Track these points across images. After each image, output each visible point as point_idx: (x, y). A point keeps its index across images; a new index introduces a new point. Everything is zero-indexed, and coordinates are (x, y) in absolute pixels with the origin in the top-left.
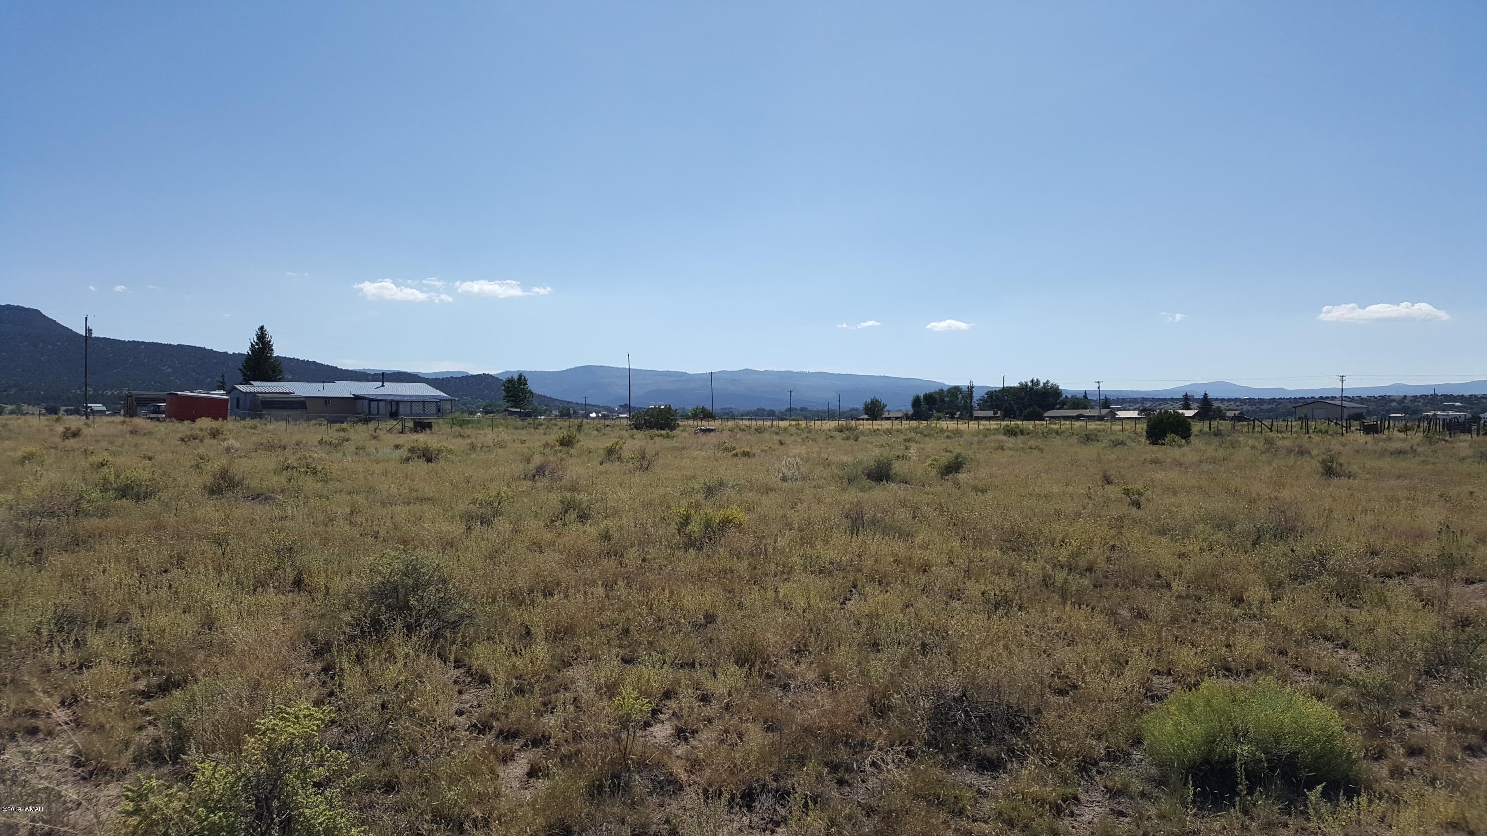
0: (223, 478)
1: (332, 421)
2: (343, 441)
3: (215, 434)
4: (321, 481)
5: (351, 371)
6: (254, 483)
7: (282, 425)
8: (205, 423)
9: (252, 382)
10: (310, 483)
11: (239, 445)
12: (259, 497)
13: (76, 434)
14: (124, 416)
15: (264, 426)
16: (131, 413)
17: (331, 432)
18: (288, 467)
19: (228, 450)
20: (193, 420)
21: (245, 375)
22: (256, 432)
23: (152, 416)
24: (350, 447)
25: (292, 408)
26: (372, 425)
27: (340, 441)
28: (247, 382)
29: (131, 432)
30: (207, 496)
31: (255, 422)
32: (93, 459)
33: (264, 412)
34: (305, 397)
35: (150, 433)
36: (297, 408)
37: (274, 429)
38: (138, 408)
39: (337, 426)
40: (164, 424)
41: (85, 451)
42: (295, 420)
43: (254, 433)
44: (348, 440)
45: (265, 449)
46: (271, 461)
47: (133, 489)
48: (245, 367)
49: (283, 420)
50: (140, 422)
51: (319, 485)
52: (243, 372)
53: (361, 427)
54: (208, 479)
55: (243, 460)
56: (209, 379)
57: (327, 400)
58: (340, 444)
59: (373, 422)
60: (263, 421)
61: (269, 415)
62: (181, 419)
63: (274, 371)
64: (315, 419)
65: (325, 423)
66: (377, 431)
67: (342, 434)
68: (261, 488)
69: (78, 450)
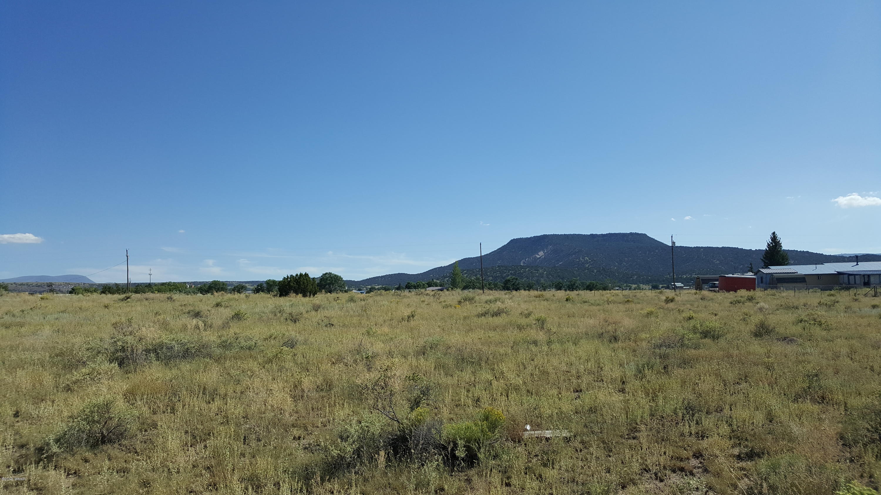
0: (762, 327)
1: (823, 289)
2: (834, 302)
3: (750, 299)
4: (825, 330)
5: (833, 256)
6: (782, 330)
7: (791, 293)
8: (743, 293)
9: (770, 267)
10: (817, 331)
11: (768, 307)
12: (786, 339)
13: (672, 300)
14: (696, 289)
15: (780, 294)
16: (699, 288)
17: (825, 297)
18: (802, 320)
19: (761, 309)
20: (736, 291)
21: (765, 262)
22: (775, 297)
23: (711, 289)
24: (841, 307)
25: (797, 282)
26: (852, 291)
27: (833, 303)
28: (766, 266)
29: (702, 299)
30: (754, 338)
31: (774, 291)
32: (685, 315)
33: (779, 285)
34: (805, 275)
35: (712, 299)
36: (800, 282)
37: (786, 296)
38: (703, 285)
39: (828, 292)
40: (719, 294)
41: (679, 310)
42: (799, 289)
43: (774, 299)
44: (838, 302)
45: (784, 309)
46: (789, 317)
47: (710, 333)
48: (764, 258)
49: (792, 289)
50: (705, 293)
51: (824, 333)
52: (764, 261)
53: (845, 293)
54: (753, 328)
55: (771, 316)
56: (741, 266)
57: (819, 276)
58: (833, 305)
59: (852, 289)
60: (779, 290)
61: (782, 287)
62: (728, 291)
63: (783, 259)
64: (812, 288)
65: (820, 290)
66: (857, 296)
67: (833, 298)
68: (786, 334)
69: (675, 309)
